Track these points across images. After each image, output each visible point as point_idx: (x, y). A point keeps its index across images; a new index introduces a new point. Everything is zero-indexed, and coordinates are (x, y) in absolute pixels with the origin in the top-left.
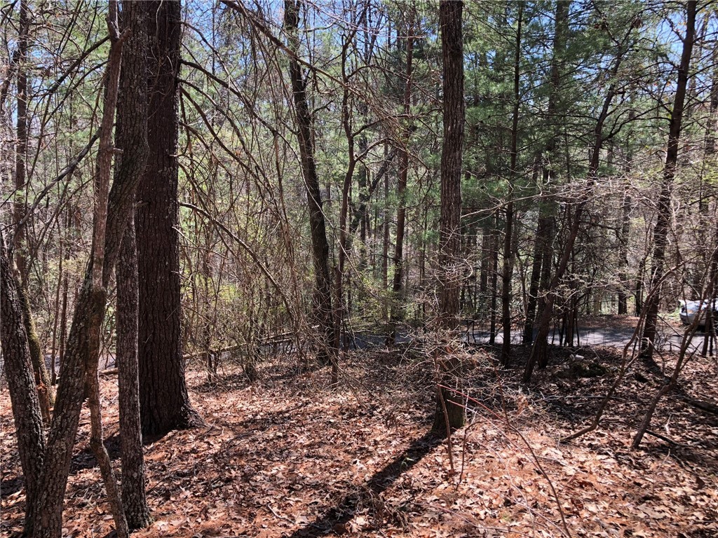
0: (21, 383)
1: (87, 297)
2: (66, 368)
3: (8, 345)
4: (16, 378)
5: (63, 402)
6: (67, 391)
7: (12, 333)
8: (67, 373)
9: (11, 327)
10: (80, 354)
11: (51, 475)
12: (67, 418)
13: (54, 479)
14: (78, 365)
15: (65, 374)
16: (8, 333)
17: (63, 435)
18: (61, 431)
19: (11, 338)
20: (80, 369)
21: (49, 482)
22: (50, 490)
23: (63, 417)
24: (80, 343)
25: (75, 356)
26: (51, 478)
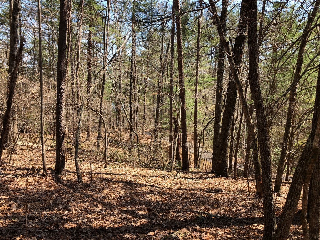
0: (267, 180)
1: (308, 150)
2: (295, 180)
3: (264, 164)
4: (266, 178)
5: (292, 194)
6: (295, 190)
7: (266, 159)
8: (295, 182)
9: (266, 157)
10: (302, 175)
11: (284, 224)
12: (293, 202)
13: (285, 227)
14: (300, 180)
15: (294, 182)
16: (265, 159)
17: (291, 209)
18: (290, 207)
19: (265, 161)
20: (301, 182)
21: (283, 227)
22: (283, 231)
23: (292, 201)
24: (302, 170)
25: (299, 175)
26: (284, 226)
